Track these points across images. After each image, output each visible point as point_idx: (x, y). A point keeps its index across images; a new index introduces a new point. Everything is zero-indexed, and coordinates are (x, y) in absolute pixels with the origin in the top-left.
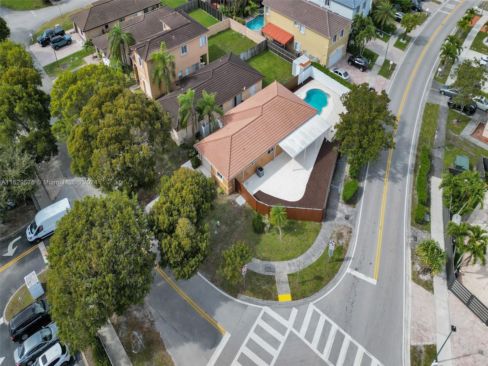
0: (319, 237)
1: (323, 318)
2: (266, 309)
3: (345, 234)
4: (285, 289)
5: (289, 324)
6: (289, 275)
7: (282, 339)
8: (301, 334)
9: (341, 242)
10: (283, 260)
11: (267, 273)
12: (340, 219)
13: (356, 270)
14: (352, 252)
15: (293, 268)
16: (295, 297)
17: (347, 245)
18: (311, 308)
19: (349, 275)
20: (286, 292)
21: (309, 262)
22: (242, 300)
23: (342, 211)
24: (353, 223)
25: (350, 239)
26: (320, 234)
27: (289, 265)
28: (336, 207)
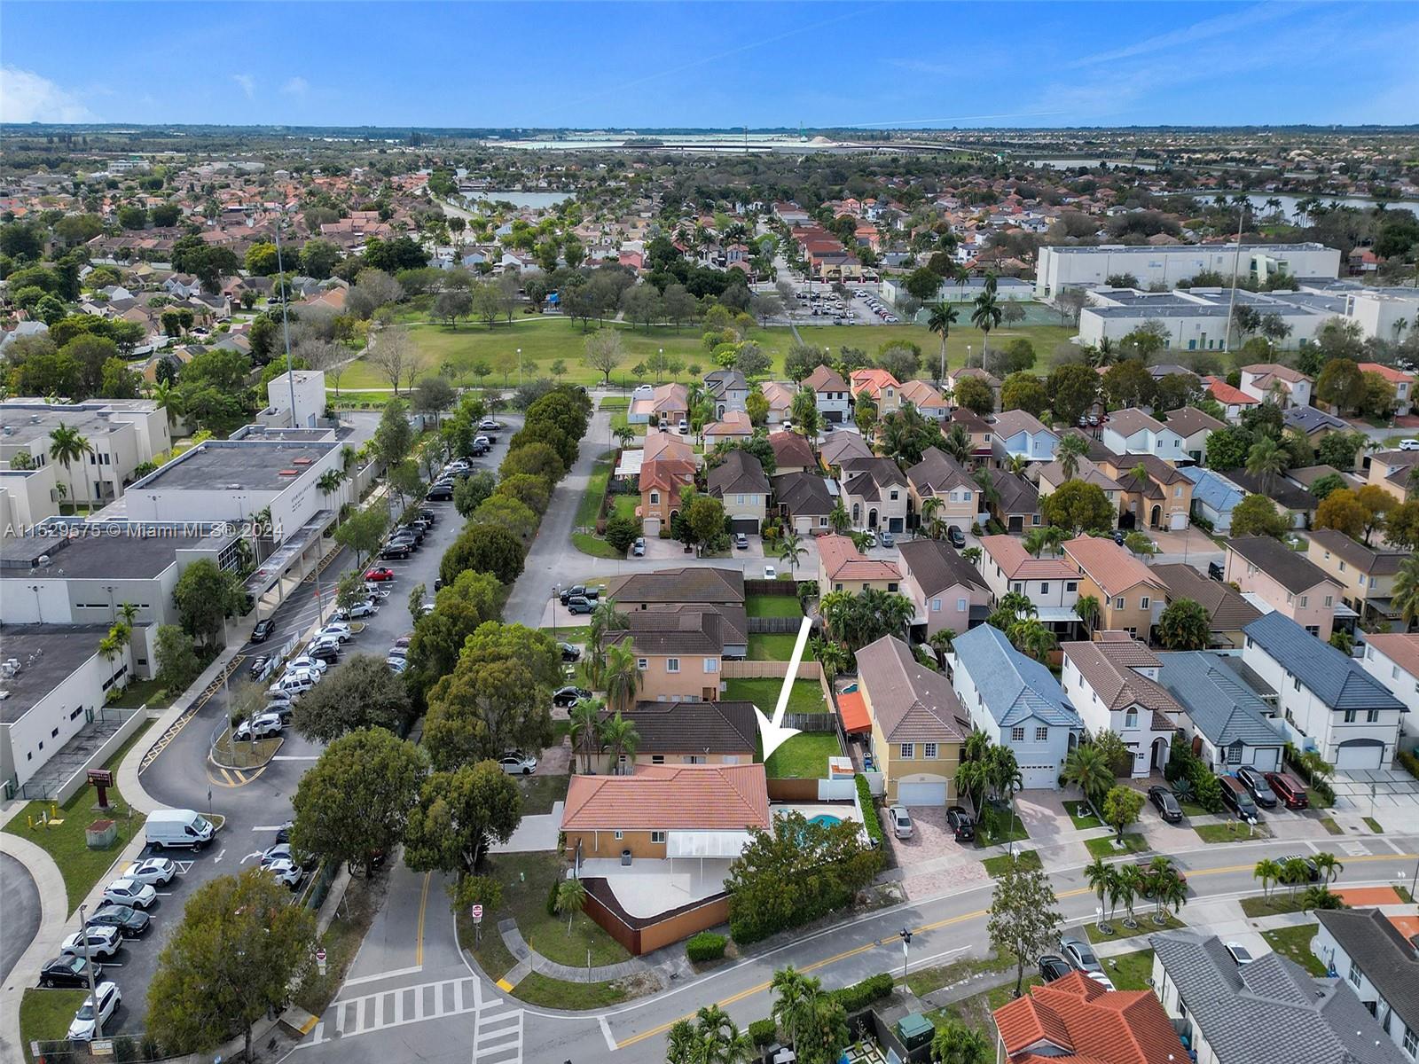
0: (613, 967)
1: (519, 1028)
2: (476, 981)
3: (647, 985)
4: (514, 979)
5: (479, 1005)
6: (534, 972)
7: (459, 1009)
8: (479, 1022)
9: (630, 989)
10: (545, 955)
11: (515, 954)
12: (665, 971)
13: (610, 1023)
14: (627, 1008)
15: (546, 970)
16: (514, 993)
17: (633, 997)
18: (519, 1012)
19: (596, 1021)
20: (512, 983)
21: (569, 978)
22: (465, 956)
23: (676, 966)
24: (671, 987)
25: (645, 994)
26: (619, 965)
27: (546, 964)
28: (675, 956)
